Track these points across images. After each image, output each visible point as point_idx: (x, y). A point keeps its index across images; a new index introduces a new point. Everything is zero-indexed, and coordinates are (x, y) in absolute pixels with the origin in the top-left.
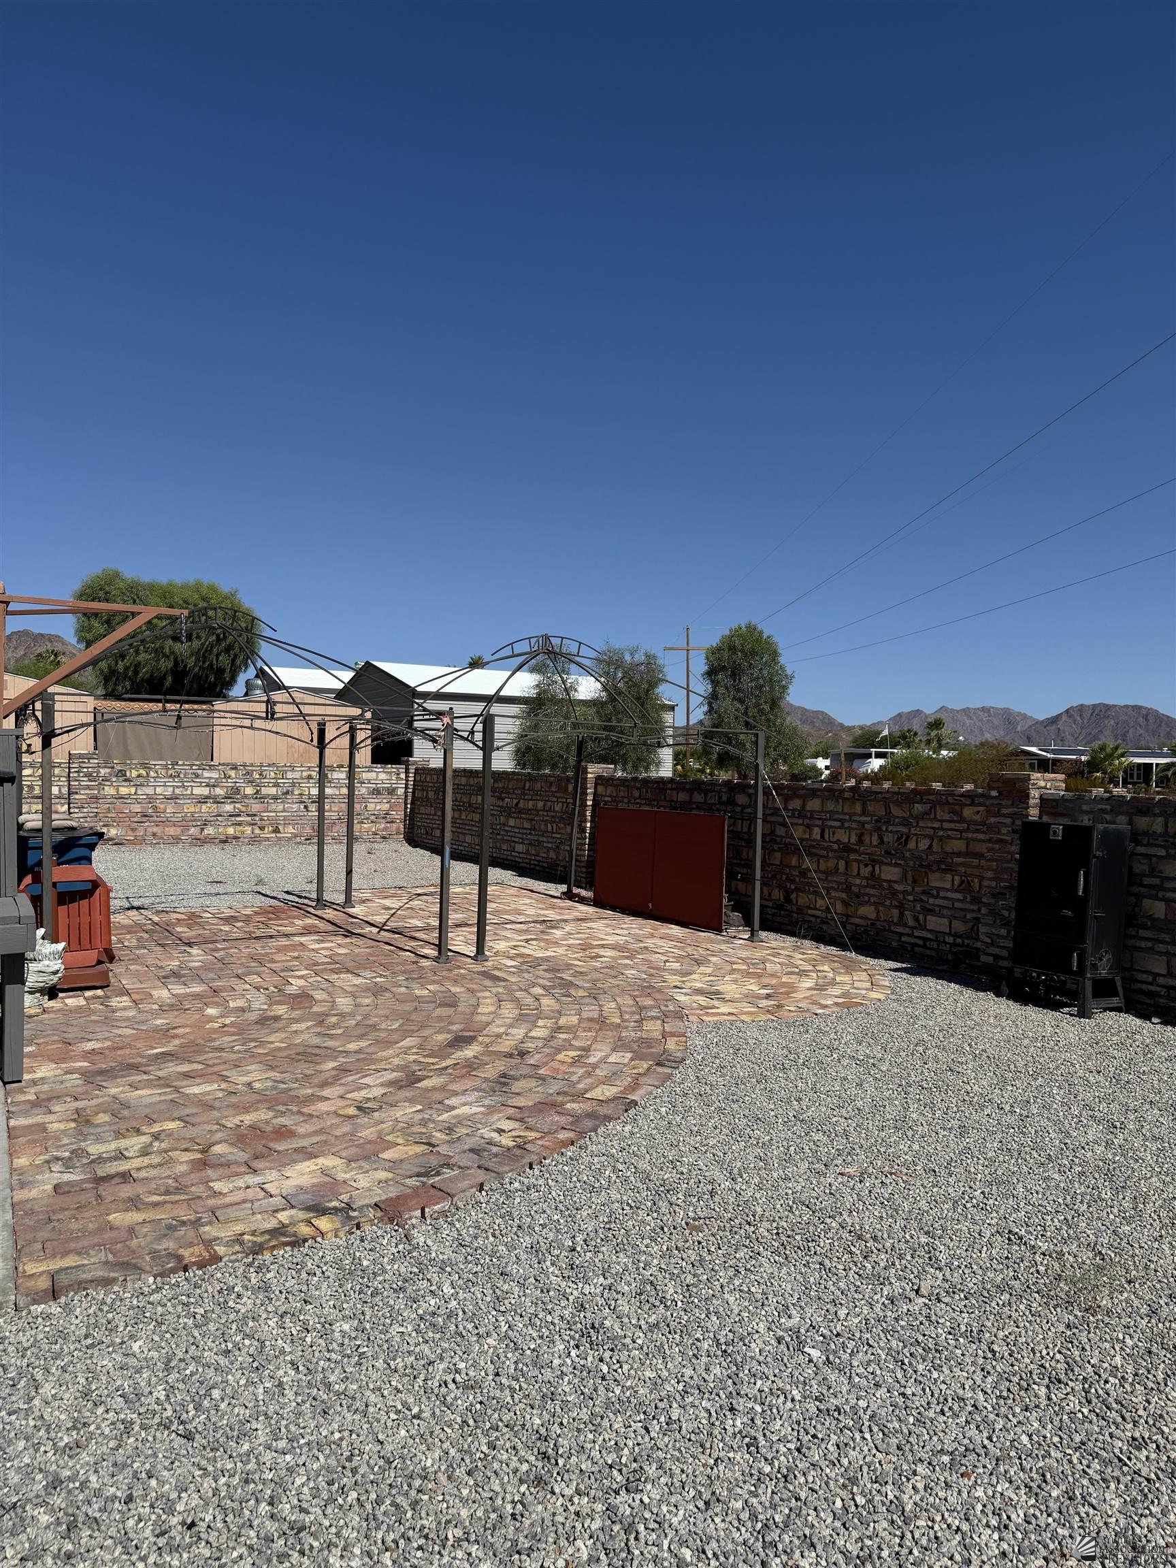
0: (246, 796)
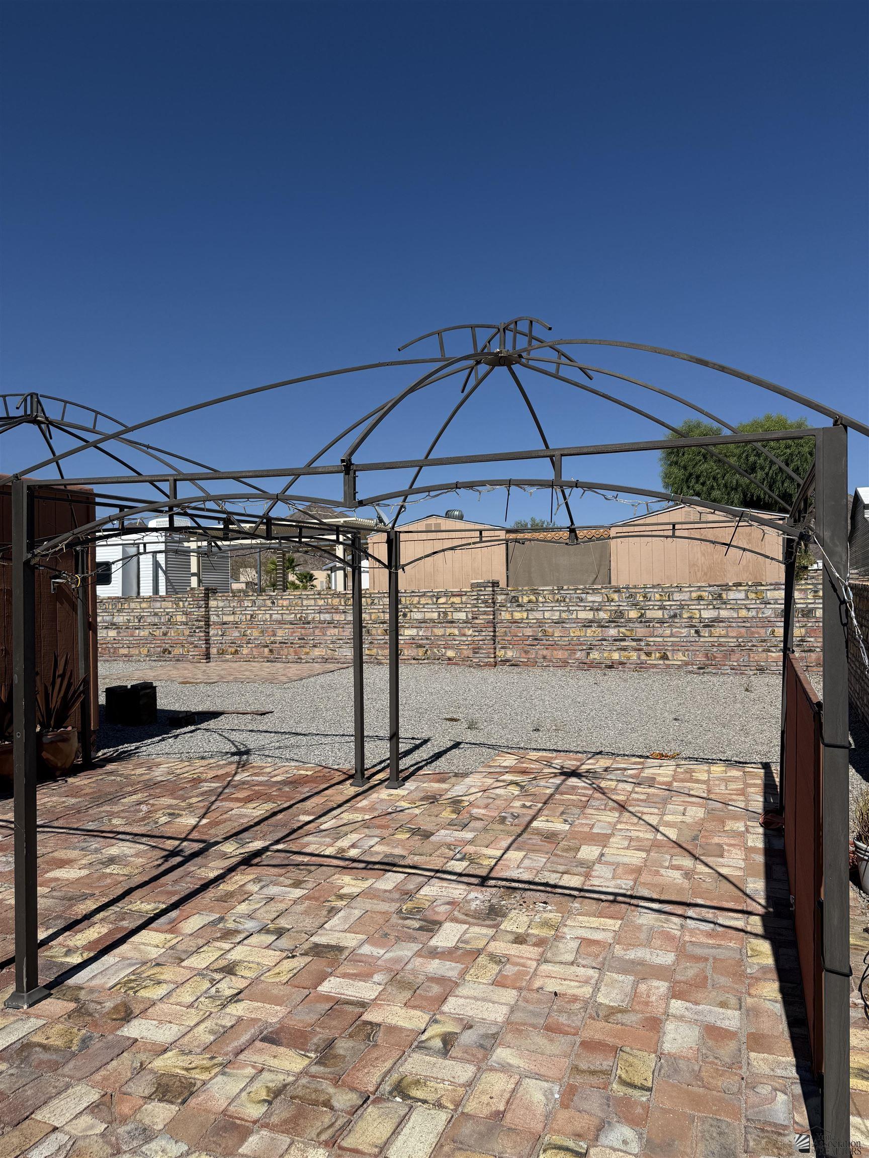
0: (630, 620)
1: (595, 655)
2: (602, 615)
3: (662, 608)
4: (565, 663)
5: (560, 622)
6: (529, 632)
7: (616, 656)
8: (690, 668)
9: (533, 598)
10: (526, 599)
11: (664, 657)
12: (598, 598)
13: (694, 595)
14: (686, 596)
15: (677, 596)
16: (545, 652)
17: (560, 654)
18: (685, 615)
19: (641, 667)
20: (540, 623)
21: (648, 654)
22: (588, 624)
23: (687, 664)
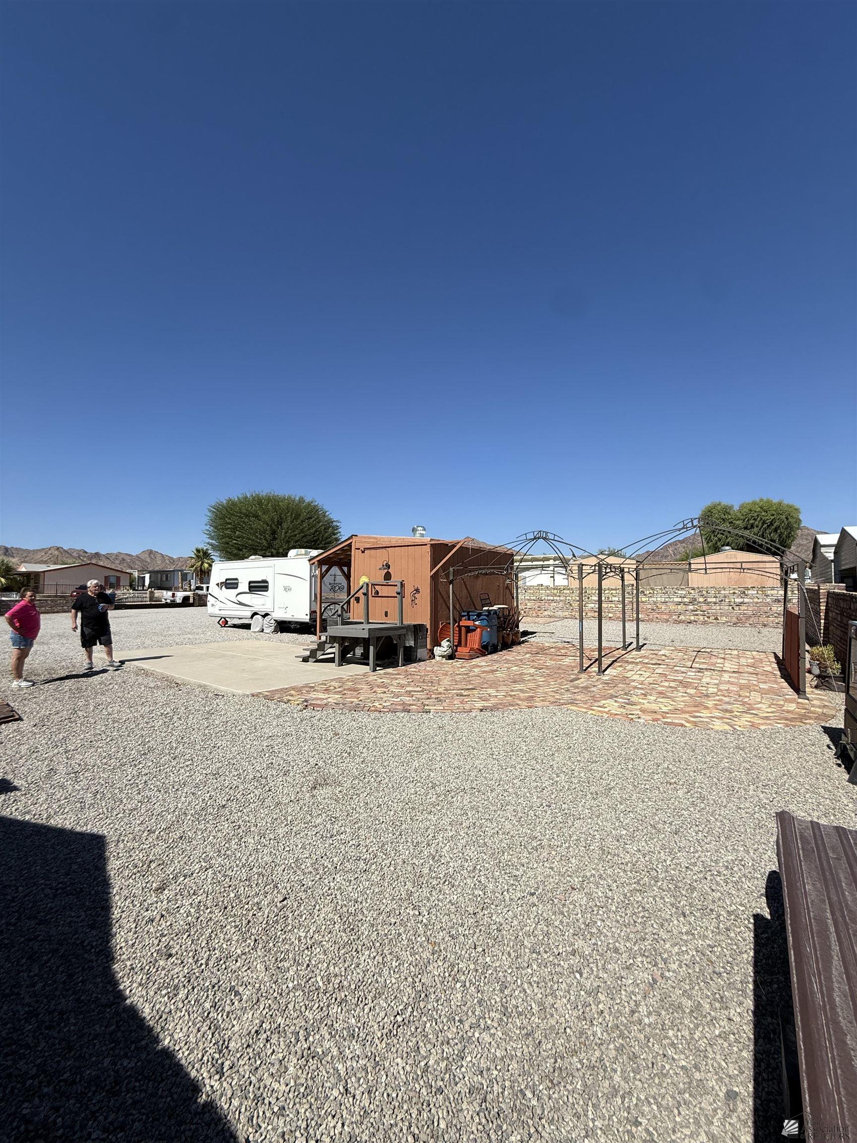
1: (682, 617)
2: (686, 600)
3: (715, 597)
4: (667, 621)
5: (665, 602)
6: (649, 606)
7: (692, 618)
8: (729, 624)
9: (652, 592)
10: (648, 592)
11: (716, 619)
12: (684, 592)
13: (731, 592)
14: (728, 592)
15: (722, 592)
16: (657, 616)
17: (665, 617)
18: (727, 600)
19: (704, 623)
20: (655, 603)
21: (709, 617)
22: (679, 603)
23: (727, 622)
